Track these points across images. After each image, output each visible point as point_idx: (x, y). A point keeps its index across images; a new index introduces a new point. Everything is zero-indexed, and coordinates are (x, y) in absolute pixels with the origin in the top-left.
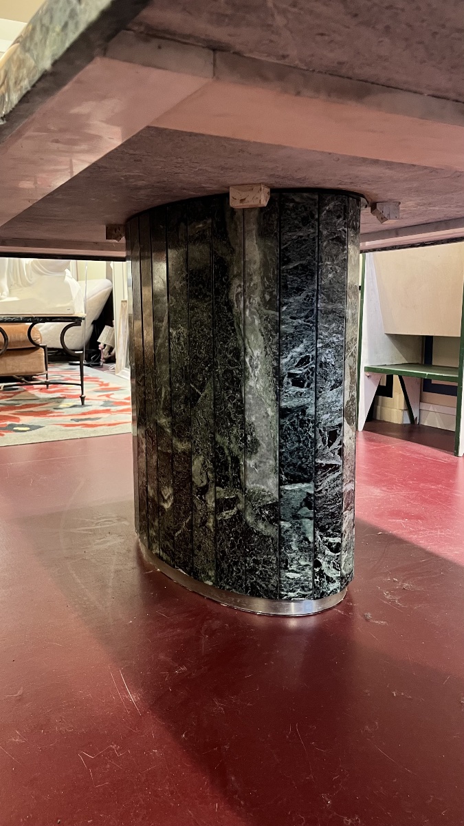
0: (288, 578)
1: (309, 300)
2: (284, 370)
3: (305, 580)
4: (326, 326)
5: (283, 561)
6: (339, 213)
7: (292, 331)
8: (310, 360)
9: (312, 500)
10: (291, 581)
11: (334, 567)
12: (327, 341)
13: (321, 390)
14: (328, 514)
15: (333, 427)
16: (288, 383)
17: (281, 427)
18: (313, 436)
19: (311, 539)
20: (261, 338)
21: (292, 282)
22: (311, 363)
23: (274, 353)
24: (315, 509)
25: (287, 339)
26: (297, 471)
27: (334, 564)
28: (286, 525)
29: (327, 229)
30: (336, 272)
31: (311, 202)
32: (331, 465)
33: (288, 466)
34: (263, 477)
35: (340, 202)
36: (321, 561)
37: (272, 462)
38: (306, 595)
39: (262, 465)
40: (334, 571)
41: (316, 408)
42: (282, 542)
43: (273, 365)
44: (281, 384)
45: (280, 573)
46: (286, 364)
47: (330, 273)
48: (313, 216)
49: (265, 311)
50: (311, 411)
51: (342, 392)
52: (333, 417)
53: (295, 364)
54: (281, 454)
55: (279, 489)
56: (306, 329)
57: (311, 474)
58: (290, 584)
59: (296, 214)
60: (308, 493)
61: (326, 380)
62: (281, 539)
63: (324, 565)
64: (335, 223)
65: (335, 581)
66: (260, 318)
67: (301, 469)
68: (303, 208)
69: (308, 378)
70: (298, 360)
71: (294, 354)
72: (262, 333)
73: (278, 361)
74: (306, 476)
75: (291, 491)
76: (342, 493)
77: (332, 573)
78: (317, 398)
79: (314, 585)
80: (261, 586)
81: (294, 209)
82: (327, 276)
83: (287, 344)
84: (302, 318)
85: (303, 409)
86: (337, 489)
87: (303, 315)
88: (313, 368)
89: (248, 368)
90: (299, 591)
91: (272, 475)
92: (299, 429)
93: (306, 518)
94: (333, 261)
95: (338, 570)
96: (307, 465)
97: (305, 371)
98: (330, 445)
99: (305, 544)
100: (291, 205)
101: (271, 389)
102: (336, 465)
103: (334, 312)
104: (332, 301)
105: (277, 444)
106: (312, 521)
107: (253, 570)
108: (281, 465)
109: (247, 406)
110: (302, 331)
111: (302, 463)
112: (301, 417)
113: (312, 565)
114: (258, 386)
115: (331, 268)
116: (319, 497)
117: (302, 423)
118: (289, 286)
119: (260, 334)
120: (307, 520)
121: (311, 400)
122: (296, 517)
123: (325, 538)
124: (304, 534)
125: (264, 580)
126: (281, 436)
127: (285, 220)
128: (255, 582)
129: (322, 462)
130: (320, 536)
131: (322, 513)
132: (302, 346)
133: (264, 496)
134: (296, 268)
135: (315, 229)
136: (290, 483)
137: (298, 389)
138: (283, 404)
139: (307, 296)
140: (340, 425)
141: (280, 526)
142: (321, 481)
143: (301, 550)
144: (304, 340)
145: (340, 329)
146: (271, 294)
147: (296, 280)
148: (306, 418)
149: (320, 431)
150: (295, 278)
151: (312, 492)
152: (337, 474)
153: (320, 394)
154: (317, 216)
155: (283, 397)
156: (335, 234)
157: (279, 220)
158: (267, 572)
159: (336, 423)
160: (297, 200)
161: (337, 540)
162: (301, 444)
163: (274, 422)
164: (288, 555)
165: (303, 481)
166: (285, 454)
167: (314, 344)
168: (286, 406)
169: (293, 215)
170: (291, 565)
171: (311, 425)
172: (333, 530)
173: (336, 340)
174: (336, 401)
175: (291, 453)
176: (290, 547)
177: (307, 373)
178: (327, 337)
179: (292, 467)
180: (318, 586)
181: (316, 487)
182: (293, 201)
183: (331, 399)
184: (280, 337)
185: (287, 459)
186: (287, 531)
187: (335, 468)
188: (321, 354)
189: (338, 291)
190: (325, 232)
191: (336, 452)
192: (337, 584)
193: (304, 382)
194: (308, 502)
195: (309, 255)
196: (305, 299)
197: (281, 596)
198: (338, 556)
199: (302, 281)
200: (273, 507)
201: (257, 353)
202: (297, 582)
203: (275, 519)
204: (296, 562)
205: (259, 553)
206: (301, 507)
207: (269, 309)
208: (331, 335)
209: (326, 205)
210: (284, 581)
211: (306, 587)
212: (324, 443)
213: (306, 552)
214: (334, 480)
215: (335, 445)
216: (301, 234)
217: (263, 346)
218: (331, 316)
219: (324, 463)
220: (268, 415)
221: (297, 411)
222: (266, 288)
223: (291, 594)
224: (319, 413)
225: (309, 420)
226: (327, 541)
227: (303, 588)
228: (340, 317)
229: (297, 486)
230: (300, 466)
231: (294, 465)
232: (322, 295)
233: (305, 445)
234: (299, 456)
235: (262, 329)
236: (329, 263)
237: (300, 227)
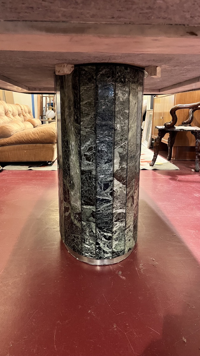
0: (85, 247)
1: (92, 119)
2: (82, 152)
3: (92, 250)
4: (101, 132)
5: (83, 239)
6: (109, 75)
7: (85, 134)
8: (93, 148)
9: (94, 214)
10: (86, 248)
11: (107, 247)
12: (102, 140)
13: (99, 163)
14: (104, 222)
15: (107, 182)
16: (84, 159)
17: (82, 179)
18: (95, 185)
19: (94, 232)
20: (74, 136)
21: (85, 110)
22: (93, 150)
23: (78, 144)
24: (96, 218)
25: (83, 138)
26: (88, 200)
27: (107, 245)
28: (84, 223)
29: (101, 84)
30: (107, 105)
31: (92, 70)
32: (106, 200)
33: (85, 197)
34: (76, 200)
35: (109, 69)
36: (99, 243)
37: (79, 194)
38: (93, 256)
39: (76, 195)
40: (107, 248)
41: (96, 172)
42: (83, 231)
43: (78, 150)
44: (81, 159)
45: (82, 244)
46: (83, 150)
47: (103, 106)
48: (93, 77)
49: (75, 124)
50: (94, 173)
51: (113, 165)
52: (106, 177)
53: (87, 150)
54: (82, 191)
55: (81, 207)
56: (91, 134)
57: (94, 202)
58: (86, 250)
59: (86, 77)
60: (93, 211)
61: (102, 159)
62: (82, 229)
63: (102, 245)
64: (106, 80)
65: (108, 253)
66: (74, 127)
67: (90, 199)
68: (89, 74)
69: (92, 157)
70: (88, 148)
71: (86, 145)
72: (74, 134)
73: (80, 148)
74: (92, 203)
75: (86, 208)
76: (113, 213)
77: (106, 249)
78: (97, 167)
79: (96, 252)
80: (76, 248)
81: (85, 74)
82: (102, 108)
83: (83, 140)
84: (89, 128)
85: (90, 172)
86: (109, 211)
87: (89, 126)
88: (94, 152)
89: (70, 150)
90: (89, 254)
91: (79, 200)
92: (89, 181)
93: (92, 222)
94: (105, 99)
95: (110, 248)
96: (92, 198)
97: (91, 153)
98: (104, 190)
99: (92, 233)
100: (84, 72)
101: (78, 161)
102: (108, 200)
103: (106, 126)
104: (105, 120)
105: (80, 186)
106: (95, 224)
107: (73, 240)
108: (82, 197)
109: (71, 167)
110: (89, 134)
111: (90, 197)
112: (89, 175)
113: (95, 243)
114: (74, 159)
115: (104, 104)
116: (98, 213)
117: (90, 178)
118: (84, 112)
119: (74, 135)
120: (93, 223)
121: (93, 168)
122: (88, 220)
123: (102, 233)
124: (91, 229)
125: (77, 245)
126: (82, 183)
127: (81, 80)
128: (74, 245)
129: (100, 197)
130: (99, 231)
131: (100, 221)
132: (89, 142)
133: (76, 209)
134: (86, 103)
135: (94, 84)
136: (86, 205)
137: (88, 162)
138: (82, 168)
139: (91, 117)
140: (112, 181)
141: (82, 223)
142: (99, 206)
143: (90, 235)
144: (90, 139)
145: (110, 134)
146: (77, 115)
147: (86, 109)
148: (92, 176)
149: (98, 183)
150: (86, 108)
151: (94, 210)
152: (109, 204)
153: (98, 165)
154: (95, 78)
155: (82, 165)
156: (106, 86)
157: (79, 80)
158: (78, 242)
159: (109, 179)
160: (86, 69)
161: (110, 235)
162: (90, 188)
163: (79, 176)
164: (85, 237)
165: (91, 205)
166: (83, 192)
167: (95, 141)
168: (83, 169)
169: (85, 78)
170: (86, 242)
171: (94, 179)
172: (107, 230)
173: (107, 140)
174: (108, 169)
175: (86, 191)
176: (86, 233)
177: (92, 155)
178: (102, 138)
179: (86, 198)
180: (98, 254)
181: (97, 209)
182: (84, 70)
183: (105, 168)
184: (81, 137)
185: (84, 194)
186: (85, 226)
187: (108, 201)
188: (99, 146)
189: (109, 115)
190: (99, 86)
191: (109, 194)
192: (109, 255)
193: (91, 159)
194: (93, 215)
195: (92, 97)
196: (90, 119)
197: (83, 254)
198: (110, 242)
199: (89, 110)
200: (79, 214)
201: (73, 143)
202: (89, 249)
203: (80, 220)
204: (88, 241)
205: (75, 233)
206: (90, 217)
207: (77, 123)
208: (104, 137)
209: (100, 71)
210: (84, 248)
211: (93, 253)
212: (101, 189)
213: (92, 237)
214: (107, 207)
215: (108, 190)
216: (88, 87)
217: (75, 140)
218: (104, 128)
219: (101, 198)
220: (77, 173)
221: (88, 172)
222: (75, 113)
223: (86, 254)
224: (98, 174)
225: (93, 177)
226: (103, 234)
227: (91, 253)
228: (110, 128)
229: (88, 207)
230: (89, 198)
231: (87, 197)
232: (99, 117)
233: (91, 188)
234: (89, 193)
235: (75, 133)
236: (102, 101)
237: (88, 83)
